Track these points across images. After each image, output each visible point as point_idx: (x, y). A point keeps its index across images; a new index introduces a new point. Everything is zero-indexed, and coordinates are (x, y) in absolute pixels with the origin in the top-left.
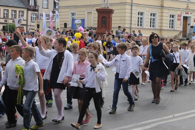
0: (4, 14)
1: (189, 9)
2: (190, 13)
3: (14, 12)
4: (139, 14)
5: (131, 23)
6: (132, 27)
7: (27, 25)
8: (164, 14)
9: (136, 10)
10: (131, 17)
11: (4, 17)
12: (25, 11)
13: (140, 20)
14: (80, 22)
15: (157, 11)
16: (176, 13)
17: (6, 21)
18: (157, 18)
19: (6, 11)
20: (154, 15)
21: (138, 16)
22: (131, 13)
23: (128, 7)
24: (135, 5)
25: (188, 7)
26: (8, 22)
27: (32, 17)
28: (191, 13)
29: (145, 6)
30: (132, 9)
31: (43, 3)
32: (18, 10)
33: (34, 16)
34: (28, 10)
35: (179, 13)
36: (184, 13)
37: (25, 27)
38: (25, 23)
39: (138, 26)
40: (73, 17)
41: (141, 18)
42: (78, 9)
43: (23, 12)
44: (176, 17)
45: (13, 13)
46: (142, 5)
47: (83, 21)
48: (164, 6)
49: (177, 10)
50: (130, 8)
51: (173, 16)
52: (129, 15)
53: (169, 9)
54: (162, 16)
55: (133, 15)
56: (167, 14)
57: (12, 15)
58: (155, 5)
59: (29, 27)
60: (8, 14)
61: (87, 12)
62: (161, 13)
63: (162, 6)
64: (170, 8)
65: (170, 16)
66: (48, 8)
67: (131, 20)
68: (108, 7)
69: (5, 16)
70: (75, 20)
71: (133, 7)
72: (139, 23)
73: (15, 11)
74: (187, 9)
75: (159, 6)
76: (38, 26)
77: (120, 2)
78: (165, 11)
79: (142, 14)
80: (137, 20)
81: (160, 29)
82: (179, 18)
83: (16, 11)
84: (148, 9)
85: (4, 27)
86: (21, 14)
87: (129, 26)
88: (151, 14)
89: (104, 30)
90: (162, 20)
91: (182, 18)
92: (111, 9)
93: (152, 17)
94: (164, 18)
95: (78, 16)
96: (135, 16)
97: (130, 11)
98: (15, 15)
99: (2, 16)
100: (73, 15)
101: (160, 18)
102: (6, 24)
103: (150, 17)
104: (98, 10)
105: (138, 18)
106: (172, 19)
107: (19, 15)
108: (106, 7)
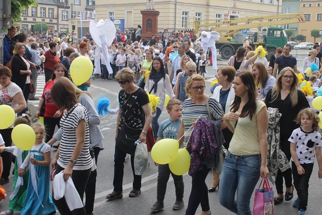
0: (32, 12)
2: (237, 12)
4: (183, 14)
5: (175, 24)
7: (57, 24)
8: (210, 14)
9: (180, 9)
10: (175, 17)
11: (33, 15)
12: (55, 8)
13: (184, 20)
14: (120, 23)
15: (202, 10)
16: (223, 13)
17: (35, 20)
18: (203, 17)
19: (34, 8)
20: (199, 14)
21: (182, 16)
22: (175, 13)
23: (172, 6)
24: (179, 3)
25: (235, 5)
26: (37, 21)
27: (63, 15)
30: (176, 9)
32: (47, 7)
33: (66, 14)
34: (59, 7)
35: (226, 12)
36: (232, 12)
37: (56, 26)
38: (55, 21)
39: (183, 26)
40: (111, 16)
41: (186, 18)
42: (117, 8)
43: (53, 9)
44: (223, 17)
45: (43, 11)
47: (123, 21)
48: (210, 5)
49: (224, 9)
50: (174, 8)
51: (219, 16)
52: (173, 15)
53: (215, 8)
54: (208, 16)
55: (177, 15)
56: (213, 13)
57: (41, 12)
58: (201, 4)
59: (60, 26)
60: (36, 12)
61: (126, 11)
62: (207, 12)
63: (208, 5)
64: (216, 7)
65: (217, 15)
66: (80, 5)
67: (175, 21)
69: (34, 13)
70: (114, 20)
71: (177, 6)
72: (184, 24)
73: (45, 9)
74: (235, 8)
75: (204, 4)
76: (74, 27)
78: (211, 10)
79: (186, 13)
82: (226, 17)
83: (45, 8)
84: (193, 8)
85: (32, 26)
86: (50, 12)
87: (172, 27)
88: (196, 14)
89: (149, 34)
90: (207, 19)
91: (229, 17)
92: (157, 10)
93: (198, 17)
94: (210, 18)
95: (117, 16)
96: (180, 16)
97: (173, 11)
98: (45, 13)
99: (30, 14)
100: (111, 15)
101: (205, 18)
102: (34, 23)
103: (195, 16)
104: (143, 13)
105: (183, 18)
106: (218, 19)
107: (49, 13)
108: (152, 9)
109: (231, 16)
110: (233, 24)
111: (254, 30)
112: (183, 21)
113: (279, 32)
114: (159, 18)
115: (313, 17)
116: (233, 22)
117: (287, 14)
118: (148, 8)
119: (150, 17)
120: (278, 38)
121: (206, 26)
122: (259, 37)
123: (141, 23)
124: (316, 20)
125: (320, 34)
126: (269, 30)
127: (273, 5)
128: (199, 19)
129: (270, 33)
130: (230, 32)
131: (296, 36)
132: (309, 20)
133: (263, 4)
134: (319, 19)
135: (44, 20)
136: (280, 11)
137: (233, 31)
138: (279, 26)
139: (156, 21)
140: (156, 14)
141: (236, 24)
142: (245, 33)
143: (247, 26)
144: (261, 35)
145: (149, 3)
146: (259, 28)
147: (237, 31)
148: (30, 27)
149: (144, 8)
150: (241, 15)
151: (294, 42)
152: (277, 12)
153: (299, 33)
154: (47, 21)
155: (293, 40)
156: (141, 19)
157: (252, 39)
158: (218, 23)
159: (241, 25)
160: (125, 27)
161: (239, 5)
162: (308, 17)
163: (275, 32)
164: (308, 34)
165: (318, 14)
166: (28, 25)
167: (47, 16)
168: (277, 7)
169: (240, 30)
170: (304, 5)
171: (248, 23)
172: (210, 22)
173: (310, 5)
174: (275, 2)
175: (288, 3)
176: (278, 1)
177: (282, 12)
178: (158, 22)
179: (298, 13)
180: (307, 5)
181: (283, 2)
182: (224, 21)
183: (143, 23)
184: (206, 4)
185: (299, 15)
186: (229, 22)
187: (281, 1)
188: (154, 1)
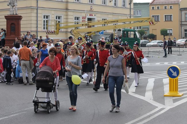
1: (93, 11)
2: (93, 15)
4: (44, 18)
5: (37, 27)
6: (38, 30)
8: (69, 17)
9: (42, 13)
10: (37, 20)
13: (45, 23)
15: (62, 14)
16: (81, 15)
18: (63, 20)
20: (59, 18)
21: (44, 19)
22: (37, 17)
23: (35, 11)
24: (40, 8)
25: (91, 9)
28: (95, 15)
29: (50, 9)
30: (37, 13)
35: (84, 15)
36: (89, 15)
39: (44, 29)
41: (47, 21)
44: (81, 20)
46: (48, 9)
48: (69, 9)
49: (81, 12)
51: (78, 18)
52: (35, 18)
54: (67, 19)
55: (39, 19)
56: (71, 16)
58: (61, 8)
62: (66, 15)
63: (67, 9)
64: (74, 11)
65: (75, 18)
67: (37, 24)
71: (39, 10)
72: (45, 26)
74: (91, 11)
75: (64, 8)
77: (25, 7)
78: (69, 13)
79: (47, 17)
80: (43, 23)
81: (66, 32)
82: (84, 20)
84: (53, 12)
87: (35, 29)
88: (56, 17)
89: (13, 37)
90: (67, 22)
91: (86, 20)
92: (20, 15)
93: (58, 20)
94: (69, 20)
96: (41, 20)
97: (35, 15)
101: (65, 20)
103: (55, 19)
105: (44, 21)
106: (76, 21)
108: (15, 14)
109: (88, 19)
110: (90, 27)
111: (111, 31)
113: (132, 33)
115: (162, 19)
116: (90, 24)
117: (139, 15)
118: (12, 13)
120: (132, 39)
121: (66, 28)
123: (5, 27)
124: (164, 20)
125: (168, 32)
126: (124, 31)
127: (126, 8)
128: (59, 22)
129: (125, 34)
130: (88, 33)
131: (147, 34)
132: (158, 21)
133: (117, 7)
134: (167, 20)
136: (132, 13)
137: (91, 32)
139: (19, 25)
140: (19, 18)
141: (93, 26)
142: (102, 33)
143: (104, 28)
145: (13, 8)
146: (115, 30)
147: (95, 33)
149: (8, 13)
150: (97, 18)
151: (146, 41)
152: (129, 14)
153: (151, 33)
155: (145, 38)
156: (5, 23)
157: (109, 40)
158: (77, 25)
159: (98, 27)
161: (95, 9)
162: (157, 18)
163: (129, 32)
164: (158, 33)
165: (165, 16)
168: (129, 10)
169: (98, 32)
170: (153, 7)
171: (104, 25)
172: (70, 24)
173: (158, 7)
174: (128, 6)
175: (139, 6)
176: (130, 4)
177: (134, 14)
178: (21, 26)
179: (148, 17)
180: (156, 7)
181: (134, 5)
182: (83, 23)
183: (7, 27)
184: (65, 8)
185: (149, 18)
186: (87, 24)
187: (132, 5)
188: (17, 7)
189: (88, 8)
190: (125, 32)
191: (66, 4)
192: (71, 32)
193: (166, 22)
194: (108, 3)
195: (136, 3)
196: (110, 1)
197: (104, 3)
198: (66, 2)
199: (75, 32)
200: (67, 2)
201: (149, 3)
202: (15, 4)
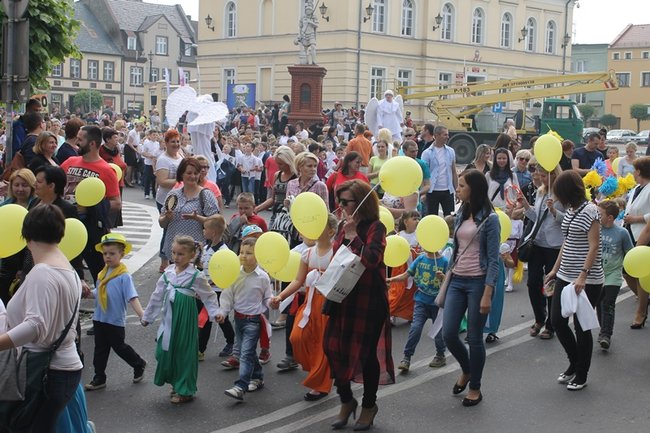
0: (72, 68)
1: (480, 62)
2: (481, 70)
3: (94, 65)
4: (373, 74)
5: (357, 93)
6: (359, 100)
7: (121, 93)
8: (428, 73)
9: (368, 64)
10: (358, 79)
11: (72, 75)
12: (118, 61)
13: (375, 86)
14: (246, 90)
15: (413, 67)
16: (452, 70)
17: (76, 84)
18: (413, 80)
19: (75, 62)
20: (406, 74)
21: (372, 77)
22: (358, 71)
23: (352, 58)
24: (364, 52)
25: (477, 56)
26: (80, 87)
27: (132, 75)
28: (484, 71)
29: (387, 55)
30: (358, 63)
31: (157, 45)
32: (101, 60)
33: (138, 74)
34: (124, 59)
35: (460, 69)
36: (471, 70)
37: (118, 97)
38: (116, 87)
39: (372, 97)
40: (229, 78)
41: (379, 82)
42: (241, 62)
43: (113, 63)
44: (453, 79)
45: (92, 67)
46: (382, 54)
47: (252, 87)
48: (427, 55)
49: (455, 63)
50: (356, 60)
51: (446, 77)
52: (354, 75)
53: (438, 62)
54: (423, 77)
55: (362, 75)
56: (433, 72)
57: (89, 70)
58: (409, 54)
59: (126, 98)
60: (79, 69)
61: (259, 68)
62: (421, 69)
63: (423, 56)
64: (439, 59)
65: (441, 75)
66: (167, 55)
67: (358, 87)
68: (313, 63)
69: (75, 72)
70: (234, 85)
71: (362, 57)
72: (375, 92)
73: (96, 63)
74: (477, 61)
75: (417, 54)
76: (154, 100)
77: (333, 48)
78: (429, 65)
79: (380, 72)
80: (371, 85)
81: (420, 106)
82: (460, 80)
83: (98, 62)
84: (393, 62)
85: (71, 97)
86: (108, 68)
87: (352, 98)
88: (400, 73)
89: (305, 113)
90: (423, 84)
91: (465, 80)
92: (321, 66)
93: (403, 79)
94: (428, 81)
95: (241, 77)
96: (367, 77)
97: (354, 66)
98: (96, 71)
99: (67, 74)
100: (229, 75)
101: (418, 80)
102: (76, 90)
103: (398, 78)
104: (292, 70)
105: (373, 80)
106: (443, 82)
107: (105, 71)
108: (310, 63)
109: (469, 77)
110: (474, 94)
111: (515, 106)
112: (373, 88)
113: (566, 110)
114: (325, 82)
115: (635, 80)
116: (473, 89)
117: (583, 72)
118: (303, 61)
119: (307, 80)
120: (565, 121)
121: (420, 99)
122: (527, 120)
123: (288, 92)
124: (641, 85)
126: (547, 104)
127: (554, 55)
128: (405, 83)
129: (548, 111)
131: (600, 116)
132: (626, 86)
133: (534, 53)
134: (647, 84)
135: (94, 85)
136: (568, 67)
138: (567, 98)
139: (319, 87)
140: (320, 73)
141: (480, 94)
142: (499, 111)
143: (502, 98)
144: (530, 115)
145: (306, 51)
146: (527, 102)
147: (482, 107)
148: (66, 99)
149: (295, 62)
150: (489, 76)
152: (561, 68)
153: (607, 111)
154: (101, 86)
155: (594, 124)
156: (290, 83)
158: (444, 92)
159: (490, 95)
160: (258, 99)
161: (485, 56)
162: (623, 80)
163: (558, 108)
164: (624, 114)
165: (644, 74)
166: (62, 95)
167: (101, 78)
168: (561, 60)
169: (489, 105)
170: (616, 55)
171: (505, 91)
172: (428, 90)
173: (628, 55)
174: (558, 50)
175: (584, 51)
176: (564, 46)
177: (572, 70)
178: (324, 90)
179: (603, 72)
180: (622, 55)
181: (573, 49)
182: (455, 87)
183: (293, 91)
184: (419, 54)
185: (605, 75)
186: (465, 89)
187: (569, 48)
188: (316, 48)
189: (469, 54)
190: (550, 108)
191: (423, 45)
192: (429, 107)
193: (645, 89)
194: (514, 45)
195: (577, 45)
196: (520, 40)
197: (507, 45)
198: (422, 40)
199: (439, 105)
200: (425, 40)
201: (607, 45)
202: (312, 41)
